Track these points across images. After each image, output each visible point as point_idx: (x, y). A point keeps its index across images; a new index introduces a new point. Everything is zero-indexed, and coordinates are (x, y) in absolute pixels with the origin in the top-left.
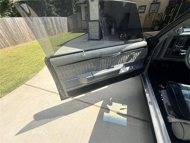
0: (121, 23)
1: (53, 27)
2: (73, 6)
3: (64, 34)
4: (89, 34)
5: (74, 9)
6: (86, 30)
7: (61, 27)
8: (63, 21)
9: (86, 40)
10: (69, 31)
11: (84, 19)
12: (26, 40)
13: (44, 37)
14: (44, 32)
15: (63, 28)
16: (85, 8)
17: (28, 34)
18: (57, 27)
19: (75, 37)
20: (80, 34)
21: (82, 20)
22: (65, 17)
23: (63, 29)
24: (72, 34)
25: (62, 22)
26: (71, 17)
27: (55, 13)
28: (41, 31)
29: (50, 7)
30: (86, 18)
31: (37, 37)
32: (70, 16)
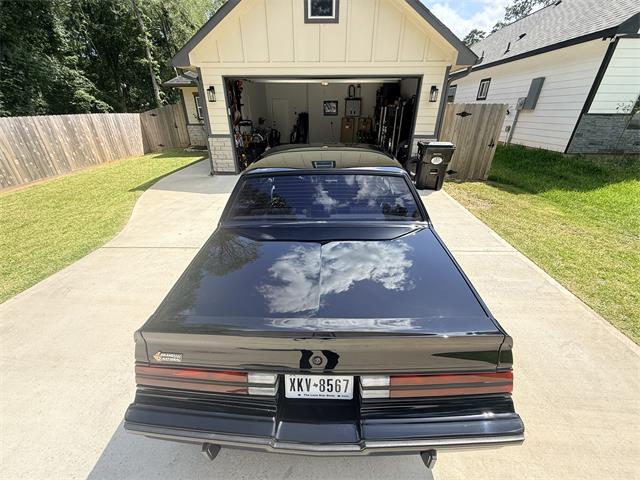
0: (292, 134)
1: (98, 143)
2: (154, 81)
3: (134, 159)
4: (212, 162)
5: (157, 88)
6: (202, 150)
7: (124, 142)
8: (129, 124)
9: (205, 175)
10: (148, 150)
11: (192, 120)
12: (11, 180)
13: (68, 168)
14: (67, 155)
15: (128, 142)
16: (195, 95)
17: (17, 163)
18: (111, 141)
19: (175, 169)
20: (187, 159)
21: (188, 124)
22: (135, 115)
23: (129, 147)
24: (161, 160)
25: (123, 126)
26: (154, 115)
27: (87, 95)
28: (60, 154)
29: (71, 78)
30: (199, 119)
31: (46, 170)
32: (151, 112)
